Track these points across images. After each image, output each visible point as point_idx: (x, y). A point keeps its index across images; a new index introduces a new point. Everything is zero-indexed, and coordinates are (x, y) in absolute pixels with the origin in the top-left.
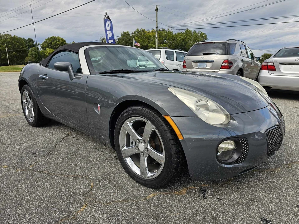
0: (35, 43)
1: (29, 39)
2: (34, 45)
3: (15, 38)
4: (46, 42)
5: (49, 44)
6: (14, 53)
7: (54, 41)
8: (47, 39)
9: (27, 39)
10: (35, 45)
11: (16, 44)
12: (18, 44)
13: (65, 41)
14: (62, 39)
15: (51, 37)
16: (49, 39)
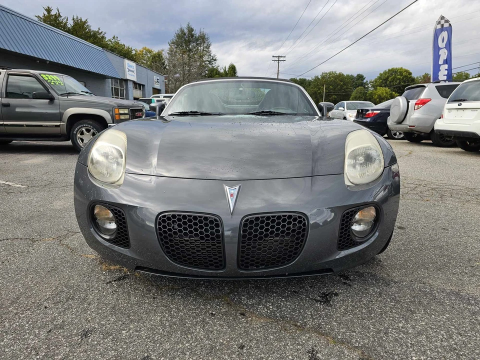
0: (365, 81)
1: (358, 75)
2: (363, 84)
3: (341, 75)
4: (380, 78)
5: (384, 80)
6: (333, 96)
7: (392, 75)
8: (382, 73)
9: (355, 75)
10: (365, 83)
11: (339, 84)
12: (342, 83)
13: (410, 74)
14: (406, 71)
15: (389, 70)
16: (385, 73)
